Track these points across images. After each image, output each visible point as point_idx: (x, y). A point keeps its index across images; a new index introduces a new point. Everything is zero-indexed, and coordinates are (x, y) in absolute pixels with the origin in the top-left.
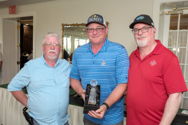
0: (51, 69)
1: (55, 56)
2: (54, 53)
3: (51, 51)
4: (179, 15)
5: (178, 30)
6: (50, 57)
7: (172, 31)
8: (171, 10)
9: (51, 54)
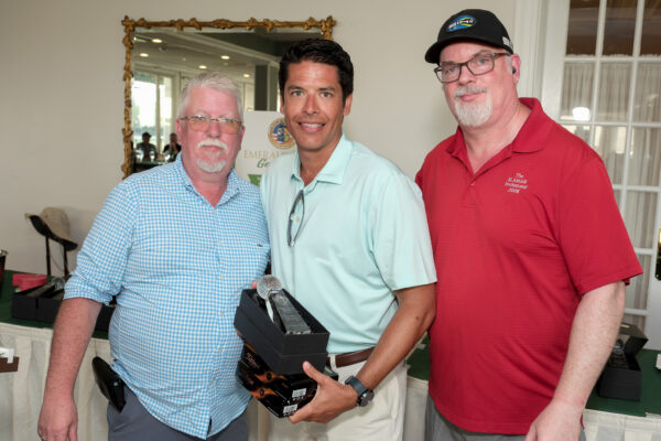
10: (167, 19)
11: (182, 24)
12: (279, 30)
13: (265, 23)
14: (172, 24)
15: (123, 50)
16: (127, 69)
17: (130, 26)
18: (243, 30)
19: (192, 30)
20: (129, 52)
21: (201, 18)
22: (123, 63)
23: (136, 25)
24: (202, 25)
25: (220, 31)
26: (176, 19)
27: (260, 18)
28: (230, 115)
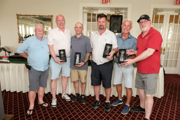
0: (40, 41)
1: (41, 35)
2: (41, 33)
3: (40, 33)
4: (92, 14)
5: (91, 22)
6: (39, 36)
7: (88, 22)
8: (88, 11)
9: (40, 34)
10: (24, 15)
11: (27, 15)
12: (44, 17)
13: (41, 16)
14: (25, 15)
15: (17, 19)
16: (18, 23)
17: (18, 15)
18: (38, 17)
19: (29, 16)
20: (18, 20)
21: (31, 15)
22: (17, 22)
23: (19, 15)
24: (30, 16)
25: (34, 17)
26: (26, 14)
27: (41, 15)
28: (42, 29)
